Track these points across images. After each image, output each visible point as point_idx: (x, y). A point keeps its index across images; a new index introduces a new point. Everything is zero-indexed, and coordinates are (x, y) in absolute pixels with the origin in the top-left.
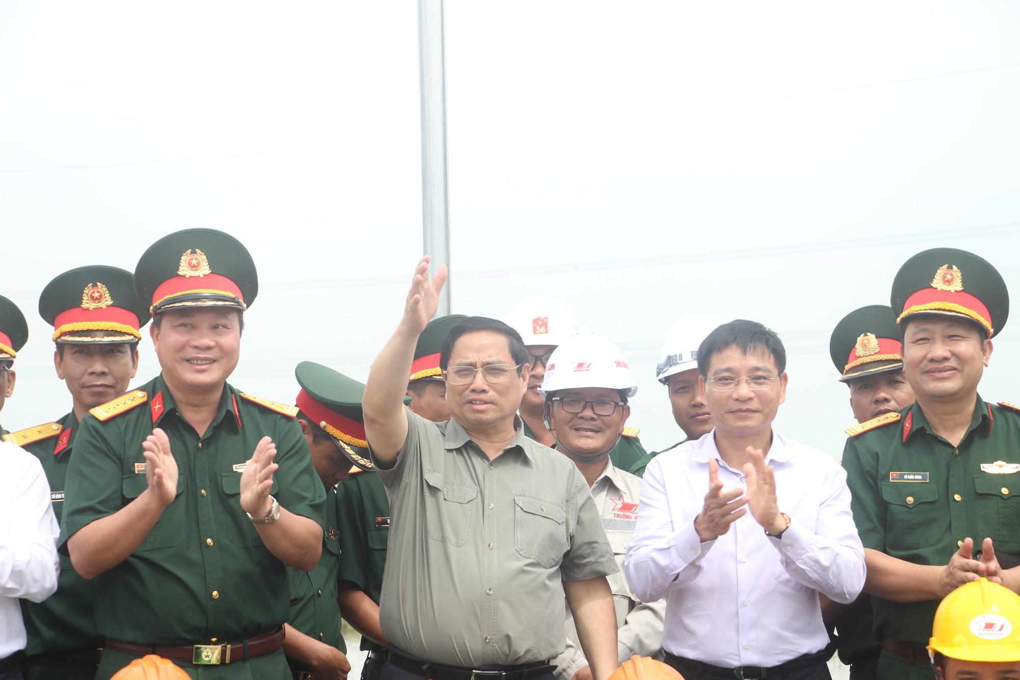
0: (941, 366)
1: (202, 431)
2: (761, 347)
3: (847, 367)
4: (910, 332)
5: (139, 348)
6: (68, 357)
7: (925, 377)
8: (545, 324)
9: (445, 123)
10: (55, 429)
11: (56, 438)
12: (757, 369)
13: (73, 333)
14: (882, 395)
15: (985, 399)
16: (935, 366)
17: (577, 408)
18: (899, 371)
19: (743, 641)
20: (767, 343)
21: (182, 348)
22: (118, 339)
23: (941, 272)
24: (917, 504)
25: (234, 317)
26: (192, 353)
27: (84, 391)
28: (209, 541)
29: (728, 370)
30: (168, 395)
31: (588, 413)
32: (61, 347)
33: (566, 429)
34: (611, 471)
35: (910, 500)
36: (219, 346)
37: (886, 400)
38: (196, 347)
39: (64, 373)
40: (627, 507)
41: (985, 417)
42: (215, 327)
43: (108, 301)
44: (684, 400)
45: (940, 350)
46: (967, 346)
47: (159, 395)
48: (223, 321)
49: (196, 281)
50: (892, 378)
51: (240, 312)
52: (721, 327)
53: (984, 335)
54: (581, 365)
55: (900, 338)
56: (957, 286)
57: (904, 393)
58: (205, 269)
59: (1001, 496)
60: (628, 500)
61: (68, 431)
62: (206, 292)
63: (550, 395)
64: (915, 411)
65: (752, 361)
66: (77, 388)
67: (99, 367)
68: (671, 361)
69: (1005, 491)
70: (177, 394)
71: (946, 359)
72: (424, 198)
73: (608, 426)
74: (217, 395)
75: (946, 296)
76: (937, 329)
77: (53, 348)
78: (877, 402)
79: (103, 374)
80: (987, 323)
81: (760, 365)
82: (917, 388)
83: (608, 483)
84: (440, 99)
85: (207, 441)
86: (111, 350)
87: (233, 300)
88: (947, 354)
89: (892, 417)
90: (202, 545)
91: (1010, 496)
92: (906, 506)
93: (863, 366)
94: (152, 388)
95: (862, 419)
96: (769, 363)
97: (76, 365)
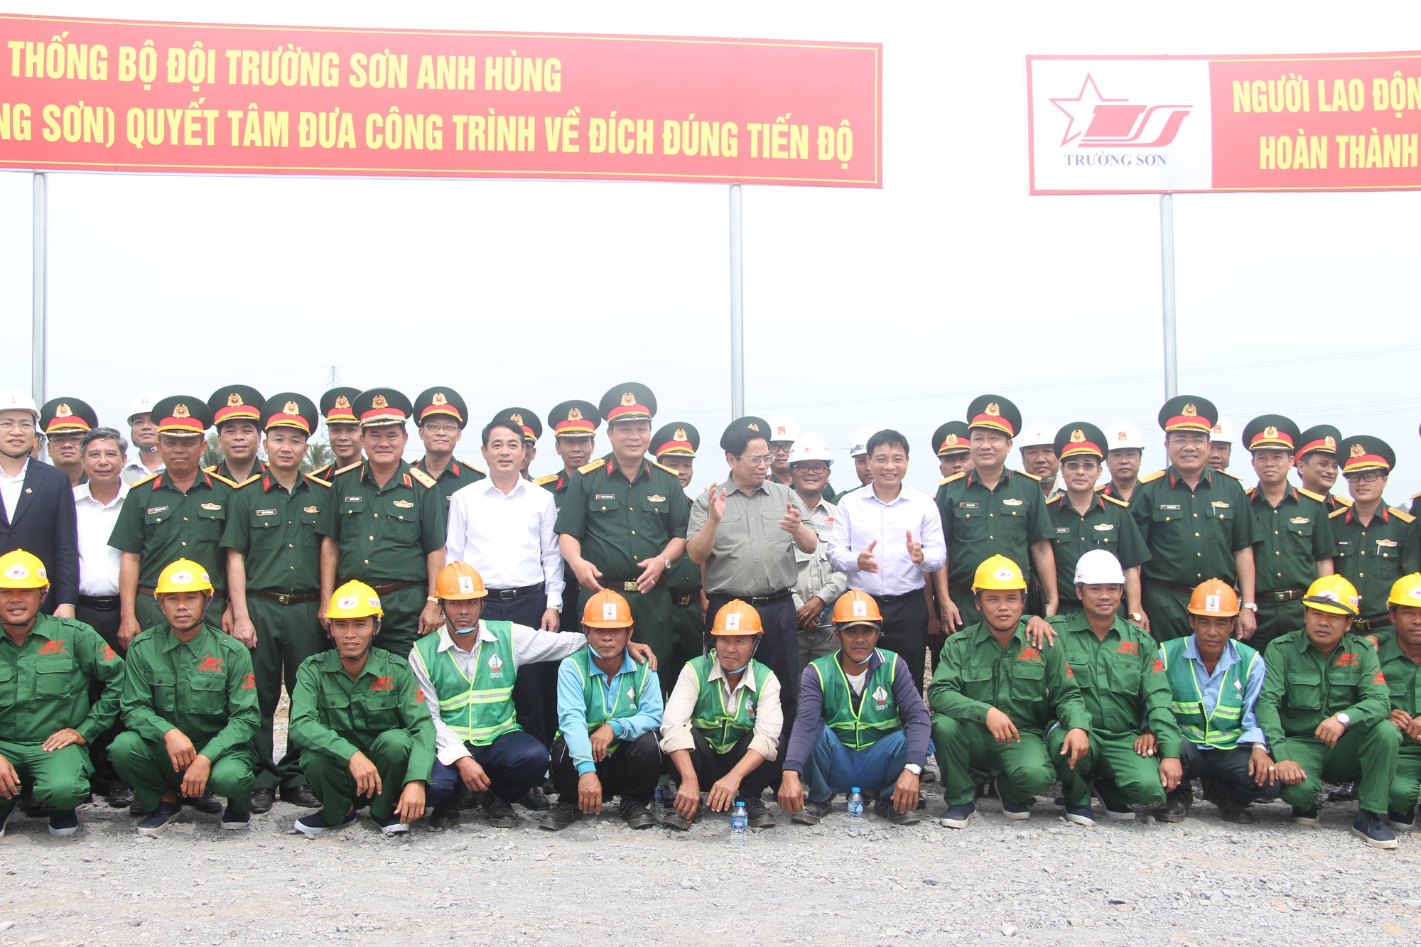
0: (986, 453)
1: (631, 479)
2: (899, 444)
3: (941, 450)
4: (973, 435)
5: (595, 439)
6: (562, 445)
7: (979, 458)
8: (784, 430)
9: (742, 333)
10: (556, 478)
11: (557, 481)
12: (897, 455)
13: (564, 433)
14: (958, 464)
15: (1007, 467)
16: (984, 453)
17: (805, 470)
18: (967, 453)
19: (885, 584)
20: (902, 443)
21: (624, 440)
22: (585, 435)
23: (990, 405)
24: (971, 518)
25: (647, 424)
26: (629, 443)
27: (570, 460)
28: (633, 532)
29: (883, 455)
30: (615, 462)
31: (811, 472)
32: (559, 439)
33: (801, 480)
34: (822, 502)
35: (968, 515)
36: (641, 438)
37: (960, 467)
38: (631, 440)
39: (560, 451)
40: (831, 519)
41: (1006, 477)
42: (640, 430)
43: (580, 417)
44: (862, 467)
45: (986, 445)
46: (999, 444)
47: (611, 461)
48: (642, 427)
49: (629, 408)
50: (963, 456)
51: (650, 422)
52: (879, 433)
53: (1008, 437)
54: (807, 449)
55: (968, 438)
56: (997, 413)
57: (968, 464)
58: (633, 402)
59: (1012, 516)
60: (831, 516)
61: (562, 479)
62: (634, 413)
63: (792, 464)
64: (973, 473)
65: (895, 452)
66: (566, 458)
67: (577, 448)
68: (858, 447)
69: (1014, 513)
70: (620, 462)
71: (989, 449)
72: (732, 369)
73: (821, 478)
74: (640, 462)
75: (991, 418)
76: (986, 434)
77: (555, 440)
78: (955, 467)
79: (579, 451)
80: (1010, 433)
81: (898, 453)
82: (975, 461)
83: (821, 508)
84: (740, 322)
85: (634, 485)
86: (582, 440)
87: (647, 416)
88: (990, 447)
89: (962, 474)
90: (630, 534)
91: (1016, 516)
92: (966, 519)
93: (949, 450)
94: (608, 458)
95: (946, 476)
96: (902, 453)
97: (566, 448)
